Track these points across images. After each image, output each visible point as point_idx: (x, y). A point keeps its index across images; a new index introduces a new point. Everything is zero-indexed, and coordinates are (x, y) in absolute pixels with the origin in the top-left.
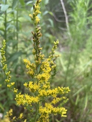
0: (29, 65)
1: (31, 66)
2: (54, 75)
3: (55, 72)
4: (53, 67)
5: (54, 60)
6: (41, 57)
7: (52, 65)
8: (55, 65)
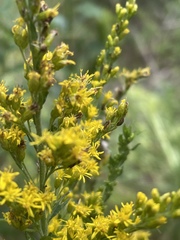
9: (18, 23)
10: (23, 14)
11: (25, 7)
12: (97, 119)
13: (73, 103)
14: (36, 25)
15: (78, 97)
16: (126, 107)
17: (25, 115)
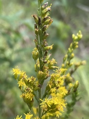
0: (24, 80)
1: (28, 83)
2: (73, 104)
3: (74, 98)
4: (71, 85)
5: (72, 73)
6: (49, 65)
7: (67, 82)
8: (77, 82)
9: (35, 50)
10: (37, 47)
11: (38, 44)
12: (63, 86)
13: (57, 85)
14: (42, 51)
15: (59, 82)
16: (78, 84)
17: (35, 89)
